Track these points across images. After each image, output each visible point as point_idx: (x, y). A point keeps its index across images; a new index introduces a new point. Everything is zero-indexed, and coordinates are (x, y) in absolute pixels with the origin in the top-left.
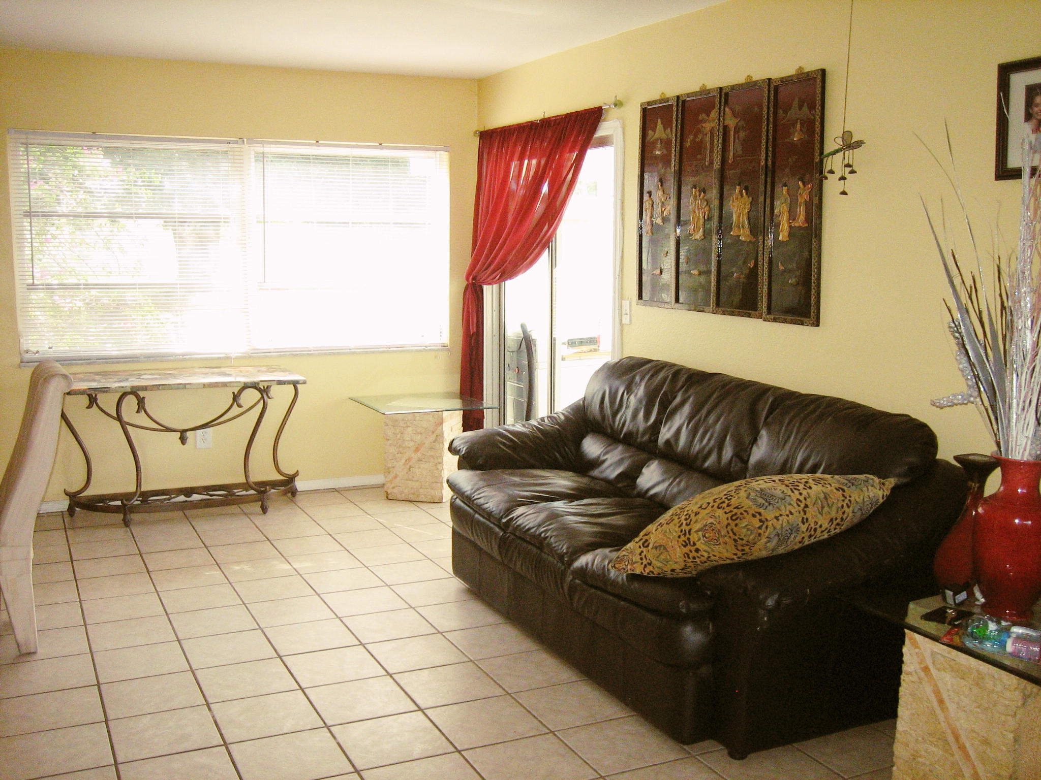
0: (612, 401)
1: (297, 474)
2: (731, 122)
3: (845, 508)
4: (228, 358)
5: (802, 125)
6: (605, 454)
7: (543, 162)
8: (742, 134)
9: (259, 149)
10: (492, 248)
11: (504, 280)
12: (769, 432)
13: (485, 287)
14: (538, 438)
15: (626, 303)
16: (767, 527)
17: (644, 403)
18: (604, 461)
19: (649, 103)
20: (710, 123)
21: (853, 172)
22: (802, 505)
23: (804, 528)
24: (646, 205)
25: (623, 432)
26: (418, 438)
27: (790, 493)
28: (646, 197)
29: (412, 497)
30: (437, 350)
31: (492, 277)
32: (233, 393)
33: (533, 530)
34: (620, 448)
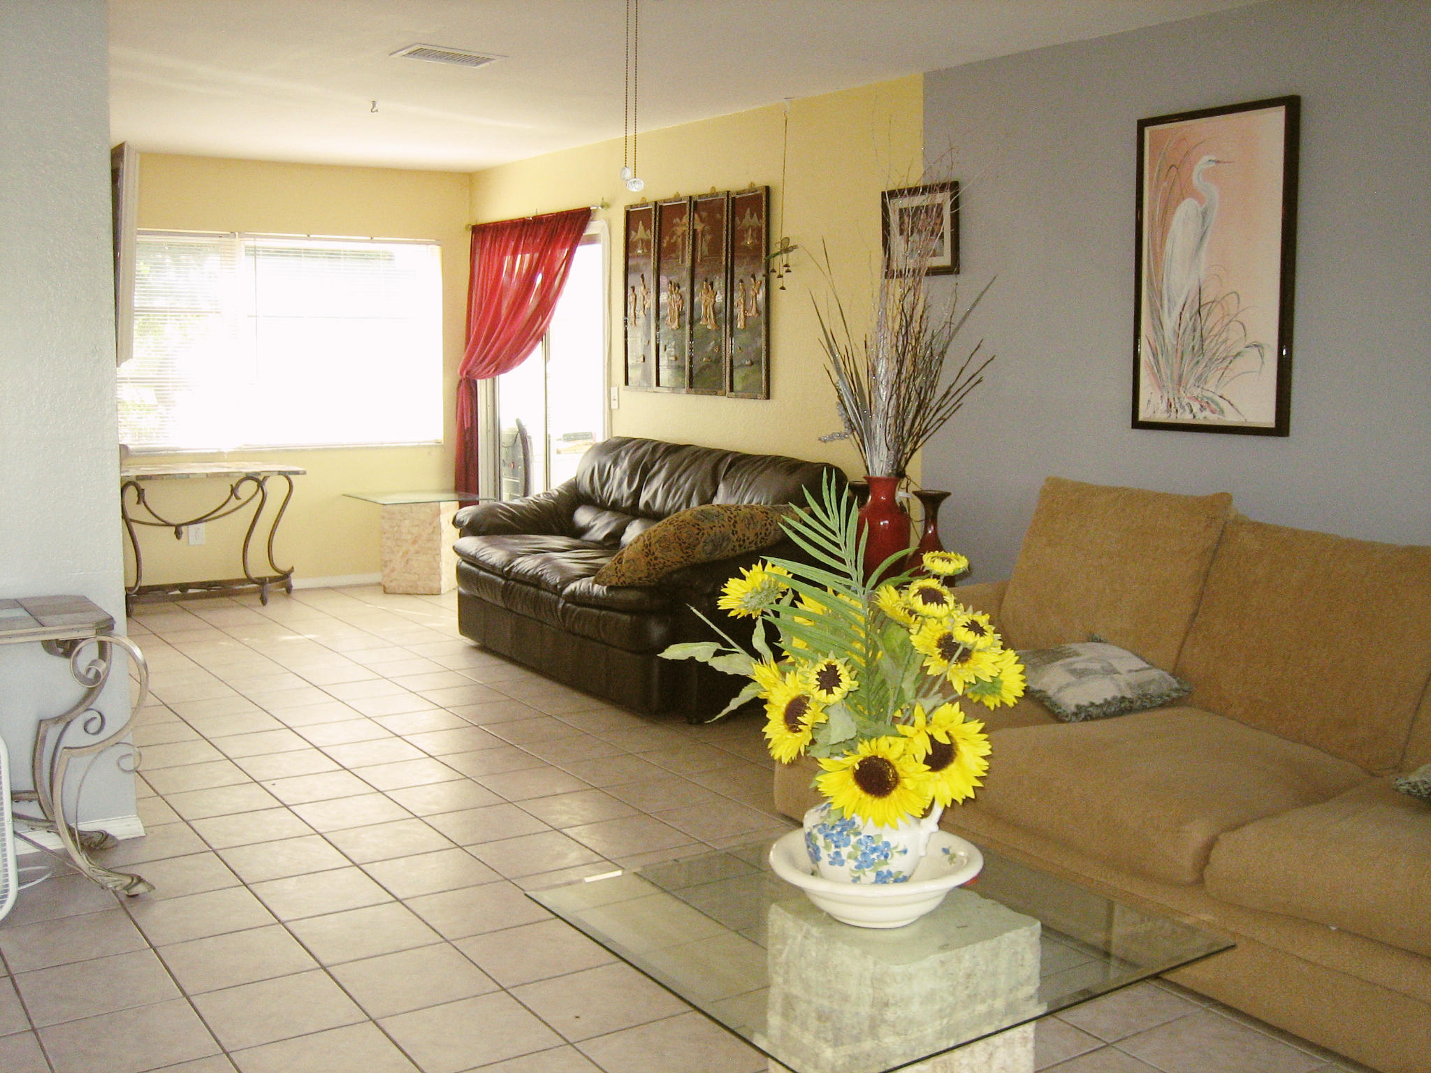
0: (601, 475)
1: (292, 570)
2: (699, 227)
3: (768, 526)
4: (221, 453)
5: (753, 231)
6: (594, 521)
7: (536, 255)
8: (708, 237)
9: (250, 242)
10: (486, 342)
11: (500, 373)
12: (726, 486)
13: (479, 382)
14: (535, 510)
15: (614, 390)
16: (703, 534)
17: (628, 473)
18: (592, 527)
19: (631, 207)
20: (682, 226)
21: (788, 271)
22: (733, 521)
23: (734, 538)
24: (631, 299)
25: (611, 501)
26: (415, 530)
27: (723, 512)
28: (630, 290)
29: (410, 590)
30: (430, 447)
31: (487, 370)
32: (232, 486)
33: (530, 572)
34: (608, 513)
